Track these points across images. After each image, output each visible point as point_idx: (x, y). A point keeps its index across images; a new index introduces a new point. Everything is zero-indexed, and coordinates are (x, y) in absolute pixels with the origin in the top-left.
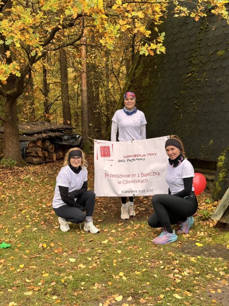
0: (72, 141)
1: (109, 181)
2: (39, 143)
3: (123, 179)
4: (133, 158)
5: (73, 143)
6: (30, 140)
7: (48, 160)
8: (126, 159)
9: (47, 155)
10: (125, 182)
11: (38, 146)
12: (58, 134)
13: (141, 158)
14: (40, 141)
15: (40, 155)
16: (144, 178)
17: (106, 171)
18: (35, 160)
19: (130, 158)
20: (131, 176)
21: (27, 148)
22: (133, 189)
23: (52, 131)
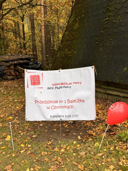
0: (35, 65)
1: (39, 107)
2: (12, 67)
3: (52, 104)
4: (61, 86)
5: (36, 66)
6: (6, 65)
7: (18, 77)
8: (54, 87)
9: (18, 74)
10: (53, 108)
11: (12, 69)
12: (25, 61)
13: (67, 86)
14: (13, 66)
15: (13, 74)
16: (70, 104)
17: (36, 98)
18: (9, 77)
19: (58, 86)
20: (59, 102)
21: (4, 70)
22: (60, 114)
23: (22, 59)
